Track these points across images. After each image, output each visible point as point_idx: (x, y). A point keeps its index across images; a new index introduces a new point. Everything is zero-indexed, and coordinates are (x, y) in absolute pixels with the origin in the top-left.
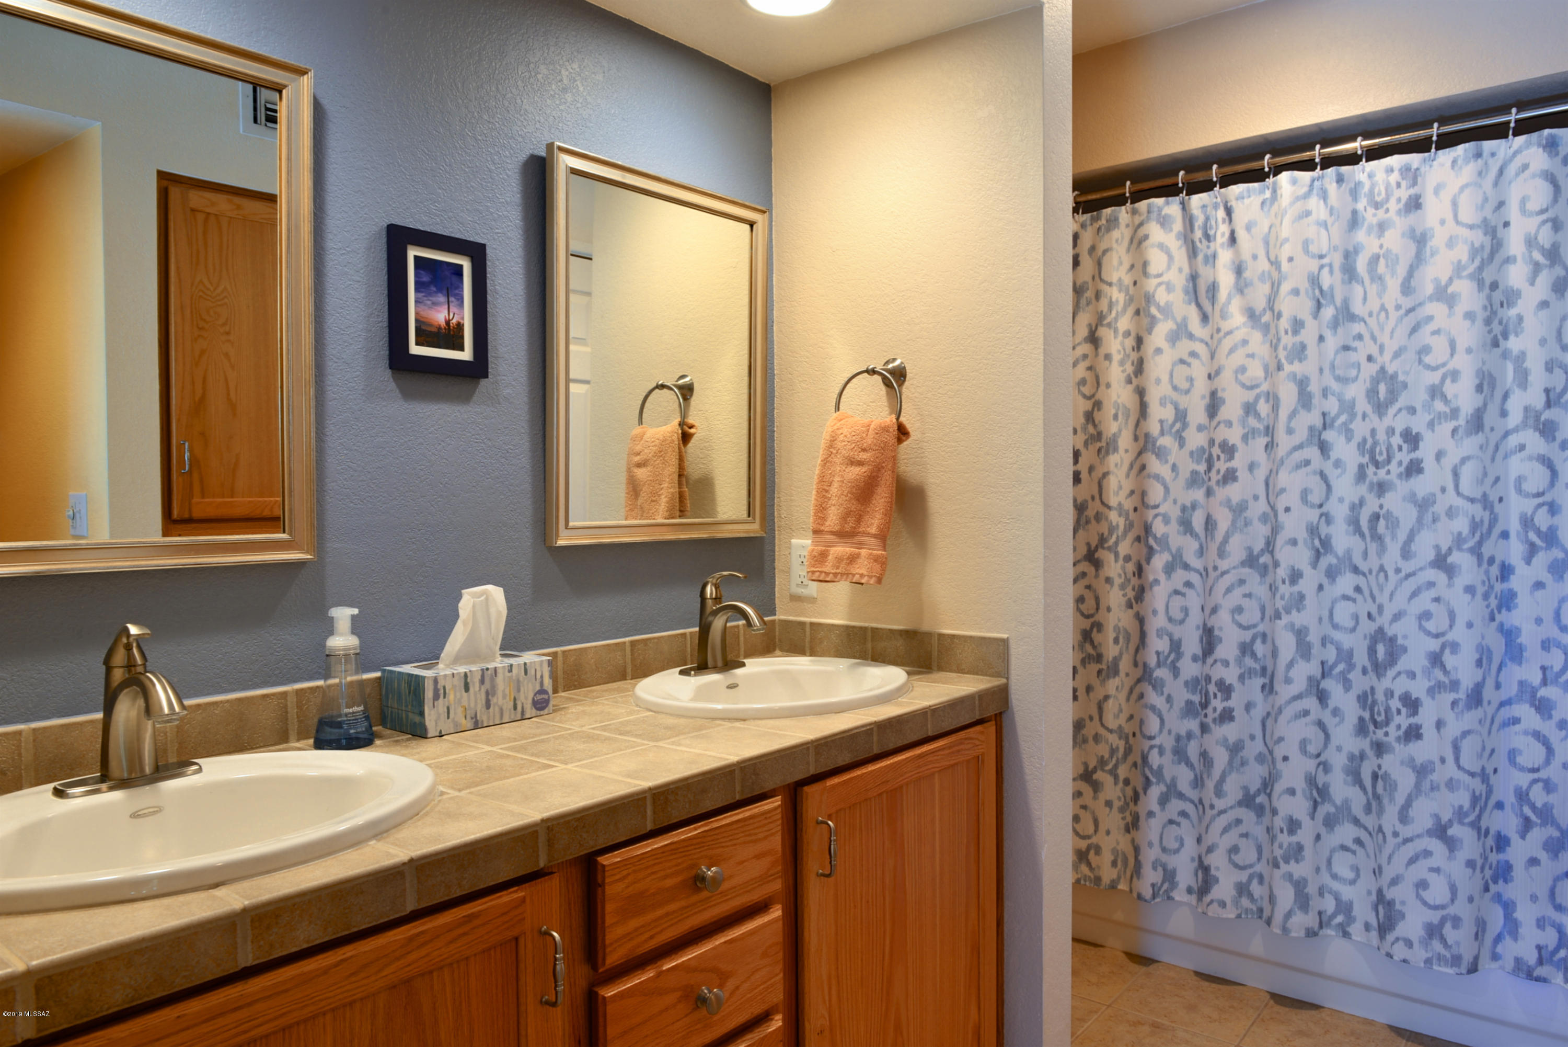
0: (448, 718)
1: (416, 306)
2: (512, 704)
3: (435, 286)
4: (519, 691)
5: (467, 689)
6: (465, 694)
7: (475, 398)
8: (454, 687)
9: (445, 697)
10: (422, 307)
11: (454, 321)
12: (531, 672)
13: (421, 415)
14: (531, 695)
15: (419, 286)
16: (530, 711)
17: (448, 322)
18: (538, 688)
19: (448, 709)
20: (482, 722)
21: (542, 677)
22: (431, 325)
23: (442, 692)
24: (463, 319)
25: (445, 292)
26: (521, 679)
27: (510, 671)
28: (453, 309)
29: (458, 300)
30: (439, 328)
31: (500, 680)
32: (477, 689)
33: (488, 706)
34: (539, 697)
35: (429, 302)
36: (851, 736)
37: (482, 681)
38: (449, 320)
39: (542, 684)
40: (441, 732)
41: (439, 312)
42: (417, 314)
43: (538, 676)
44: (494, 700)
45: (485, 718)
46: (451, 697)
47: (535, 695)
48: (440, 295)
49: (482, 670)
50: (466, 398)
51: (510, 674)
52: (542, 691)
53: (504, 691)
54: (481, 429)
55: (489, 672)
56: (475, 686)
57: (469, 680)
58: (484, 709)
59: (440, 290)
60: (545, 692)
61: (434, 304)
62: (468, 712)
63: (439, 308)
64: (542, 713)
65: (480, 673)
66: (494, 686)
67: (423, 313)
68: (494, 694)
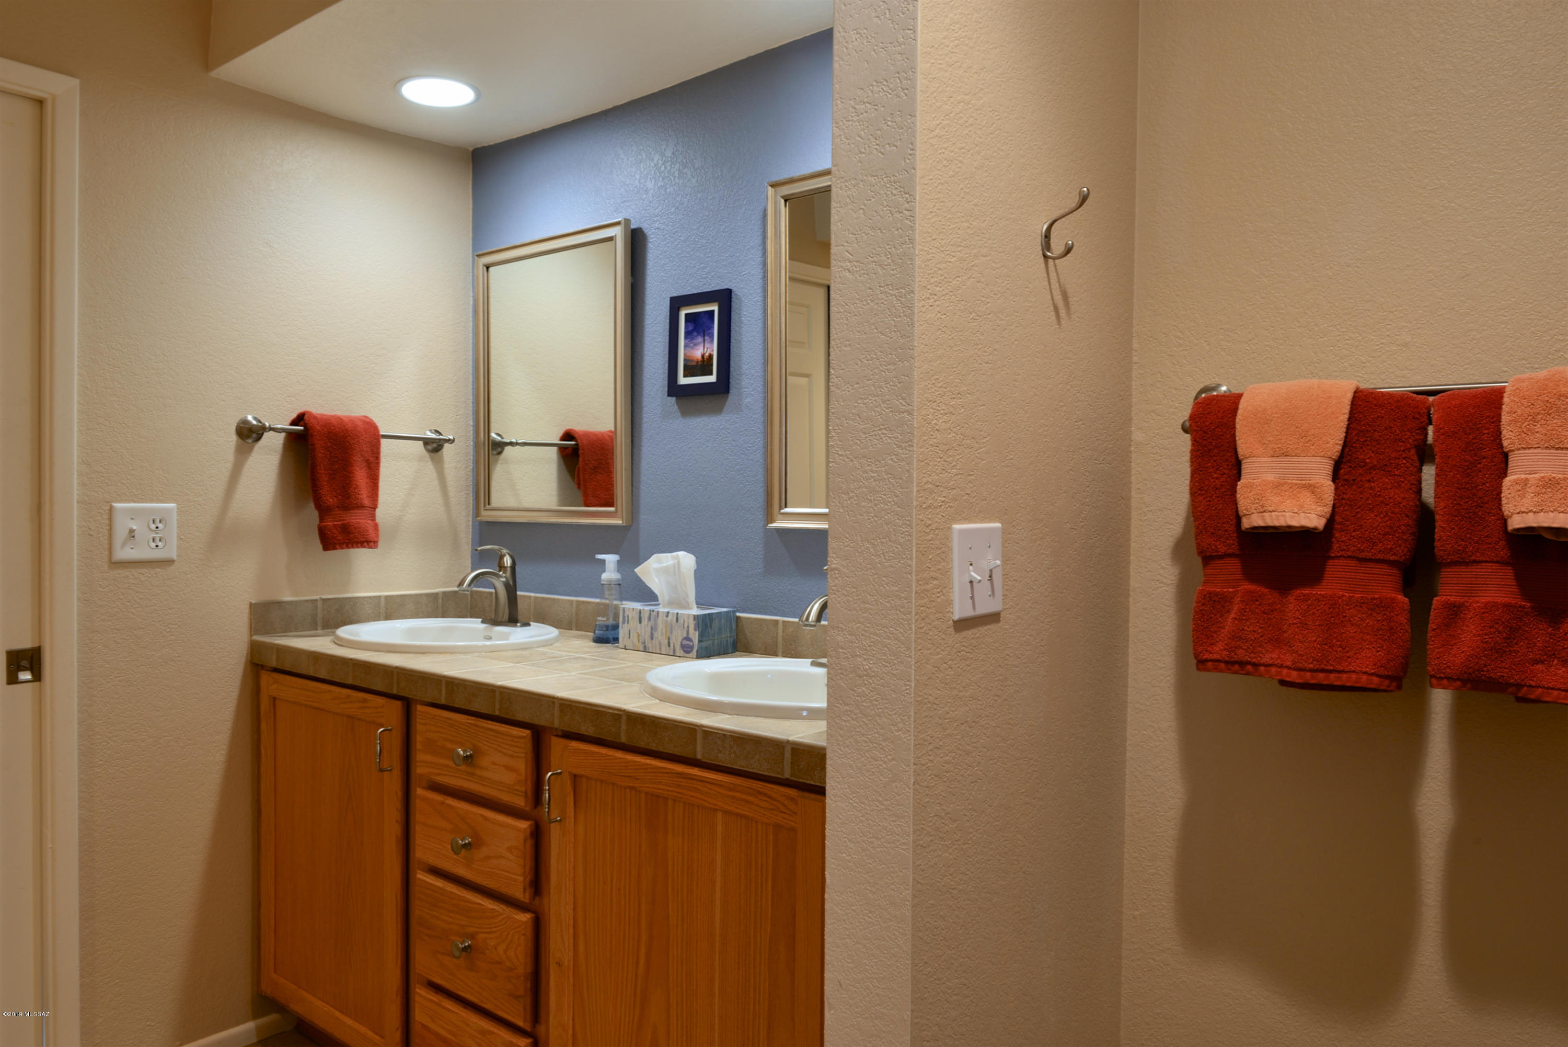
0: (629, 638)
1: (685, 349)
2: (667, 641)
3: (696, 332)
4: (671, 633)
5: (640, 622)
6: (639, 625)
7: (725, 409)
8: (633, 618)
9: (628, 623)
10: (688, 349)
11: (707, 354)
12: (681, 621)
13: (692, 427)
14: (680, 639)
15: (688, 334)
16: (679, 652)
17: (703, 356)
18: (685, 635)
19: (629, 631)
20: (649, 648)
21: (688, 627)
22: (692, 361)
23: (626, 619)
24: (713, 351)
25: (702, 334)
26: (673, 624)
27: (667, 616)
28: (707, 345)
29: (710, 337)
30: (698, 362)
31: (660, 620)
32: (646, 623)
33: (652, 638)
34: (685, 642)
35: (692, 345)
36: (595, 710)
37: (649, 619)
38: (704, 354)
39: (688, 633)
40: (625, 646)
41: (698, 349)
42: (685, 355)
43: (686, 626)
44: (655, 635)
45: (650, 646)
46: (631, 623)
47: (683, 640)
48: (699, 337)
49: (650, 610)
50: (718, 410)
51: (666, 619)
52: (687, 638)
53: (662, 630)
54: (729, 433)
55: (654, 613)
56: (645, 621)
57: (642, 615)
58: (649, 639)
59: (699, 334)
60: (690, 640)
61: (695, 345)
62: (640, 638)
63: (697, 347)
64: (688, 655)
65: (649, 612)
66: (656, 624)
67: (688, 354)
68: (656, 630)
